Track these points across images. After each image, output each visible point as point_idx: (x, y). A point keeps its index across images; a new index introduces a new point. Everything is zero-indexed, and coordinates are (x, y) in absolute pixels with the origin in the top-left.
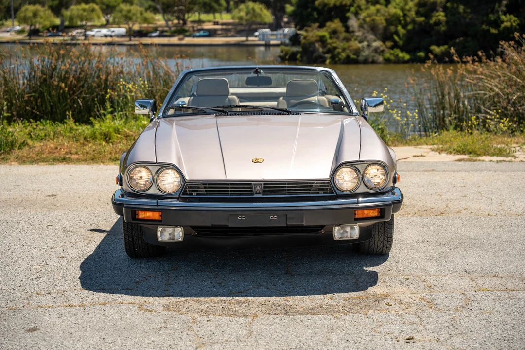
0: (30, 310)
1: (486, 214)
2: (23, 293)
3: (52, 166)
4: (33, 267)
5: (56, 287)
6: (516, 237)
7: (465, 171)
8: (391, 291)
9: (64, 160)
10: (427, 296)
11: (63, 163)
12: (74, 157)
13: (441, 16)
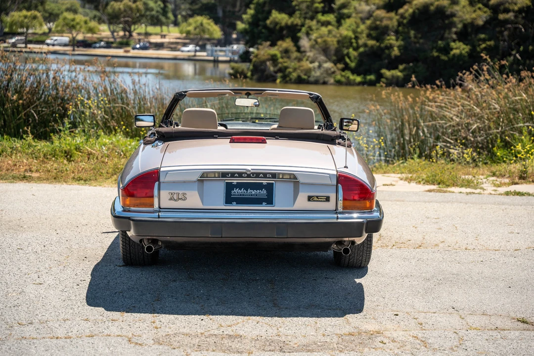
0: (14, 341)
1: (464, 248)
2: (3, 322)
3: (12, 184)
4: (10, 295)
5: (37, 316)
6: (498, 273)
7: (437, 202)
8: (383, 328)
9: (24, 178)
10: (420, 334)
11: (24, 182)
12: (35, 175)
13: (391, 39)
